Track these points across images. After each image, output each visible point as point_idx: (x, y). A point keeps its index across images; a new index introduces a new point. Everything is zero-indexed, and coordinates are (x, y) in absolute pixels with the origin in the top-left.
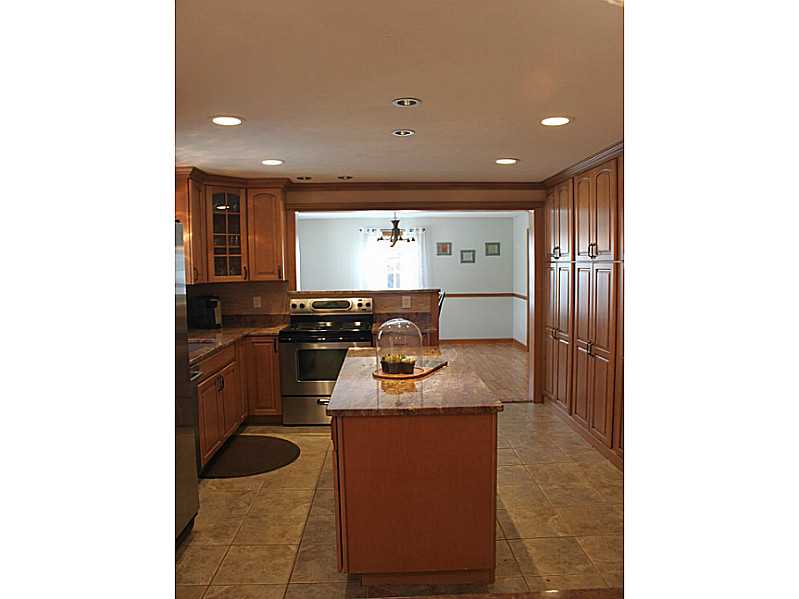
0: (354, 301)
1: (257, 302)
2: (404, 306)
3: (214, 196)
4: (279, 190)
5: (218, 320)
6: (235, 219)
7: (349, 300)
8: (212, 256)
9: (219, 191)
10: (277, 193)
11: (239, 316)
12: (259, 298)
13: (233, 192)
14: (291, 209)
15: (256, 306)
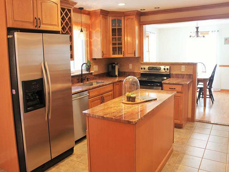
0: (162, 67)
1: (131, 66)
2: (182, 71)
3: (112, 20)
4: (135, 16)
5: (117, 74)
6: (120, 30)
7: (161, 66)
8: (111, 46)
9: (114, 18)
10: (134, 17)
11: (125, 72)
12: (131, 65)
13: (119, 18)
14: (141, 24)
15: (130, 68)
